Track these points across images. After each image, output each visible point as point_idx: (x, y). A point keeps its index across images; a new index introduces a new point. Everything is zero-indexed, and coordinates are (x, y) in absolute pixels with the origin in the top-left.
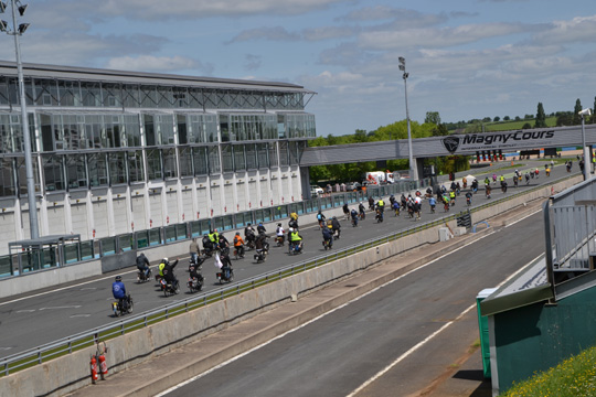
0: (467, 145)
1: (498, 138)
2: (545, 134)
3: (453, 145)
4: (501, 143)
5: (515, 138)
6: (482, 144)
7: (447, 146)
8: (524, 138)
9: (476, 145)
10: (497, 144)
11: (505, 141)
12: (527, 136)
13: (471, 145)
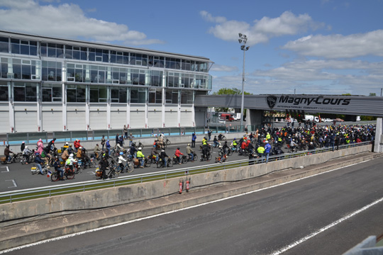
0: (281, 104)
1: (304, 100)
2: (342, 102)
3: (272, 102)
4: (306, 105)
5: (317, 102)
6: (292, 104)
7: (268, 102)
8: (324, 103)
9: (288, 104)
10: (302, 106)
11: (309, 103)
12: (326, 101)
13: (284, 104)
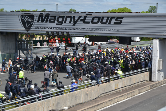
0: (40, 24)
1: (69, 19)
2: (114, 21)
3: (28, 22)
4: (71, 25)
5: (84, 22)
6: (54, 25)
7: (23, 22)
8: (93, 22)
9: (49, 25)
10: (67, 26)
11: (75, 23)
12: (96, 20)
13: (44, 24)
